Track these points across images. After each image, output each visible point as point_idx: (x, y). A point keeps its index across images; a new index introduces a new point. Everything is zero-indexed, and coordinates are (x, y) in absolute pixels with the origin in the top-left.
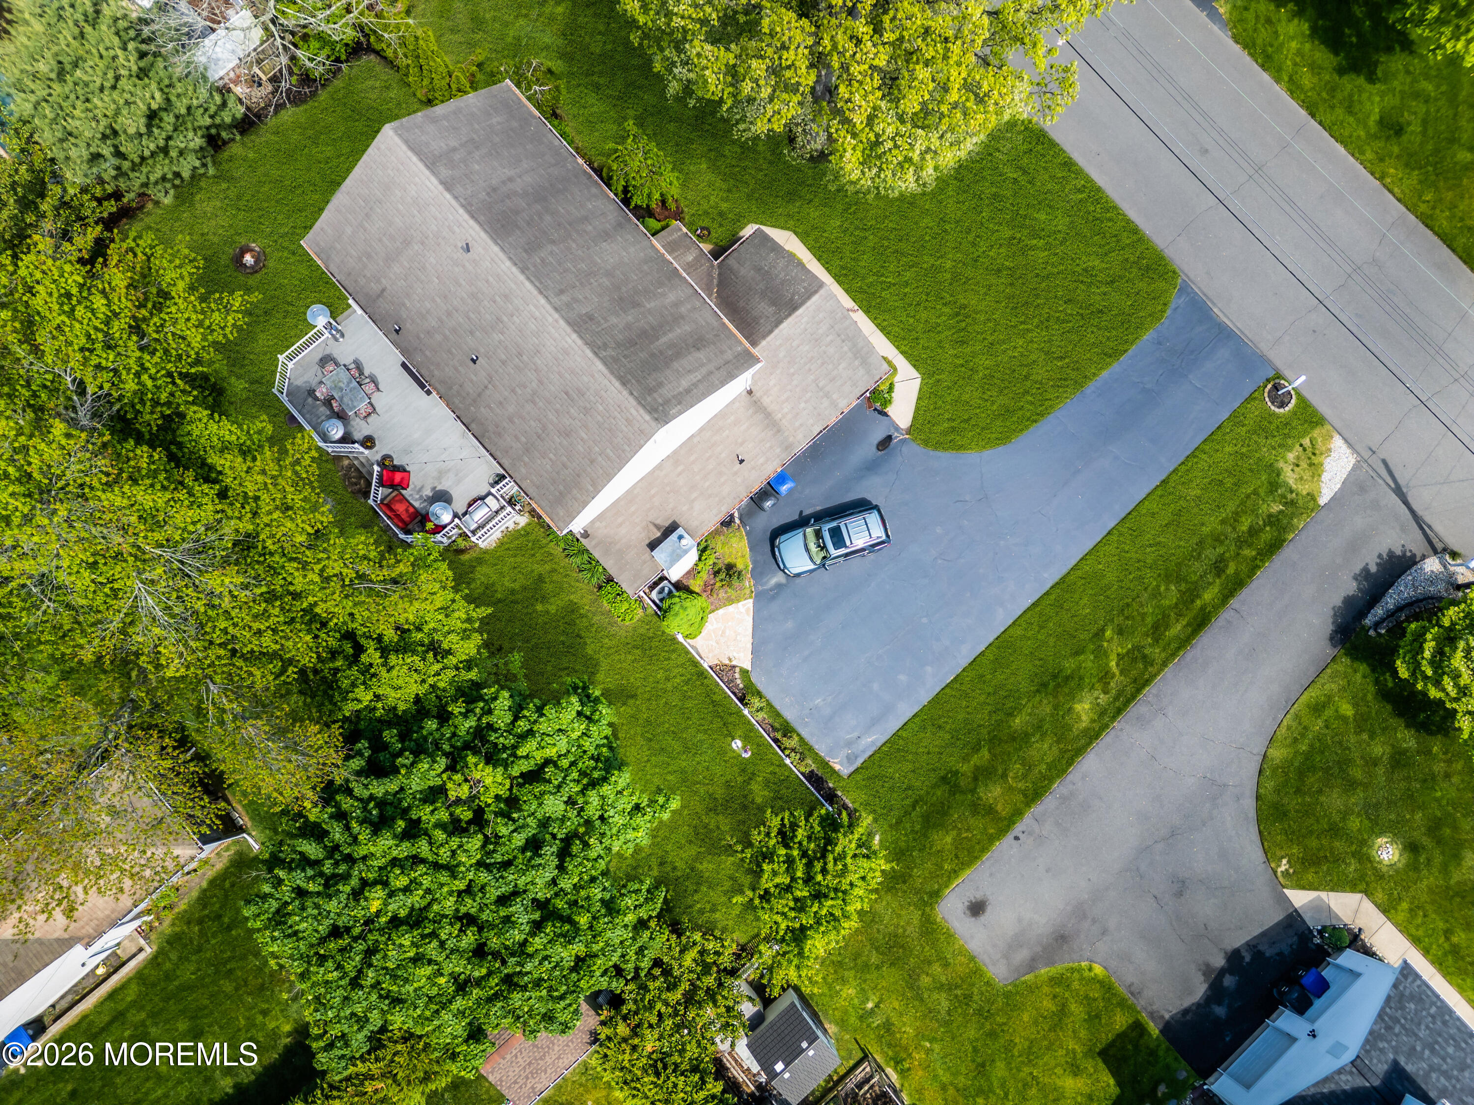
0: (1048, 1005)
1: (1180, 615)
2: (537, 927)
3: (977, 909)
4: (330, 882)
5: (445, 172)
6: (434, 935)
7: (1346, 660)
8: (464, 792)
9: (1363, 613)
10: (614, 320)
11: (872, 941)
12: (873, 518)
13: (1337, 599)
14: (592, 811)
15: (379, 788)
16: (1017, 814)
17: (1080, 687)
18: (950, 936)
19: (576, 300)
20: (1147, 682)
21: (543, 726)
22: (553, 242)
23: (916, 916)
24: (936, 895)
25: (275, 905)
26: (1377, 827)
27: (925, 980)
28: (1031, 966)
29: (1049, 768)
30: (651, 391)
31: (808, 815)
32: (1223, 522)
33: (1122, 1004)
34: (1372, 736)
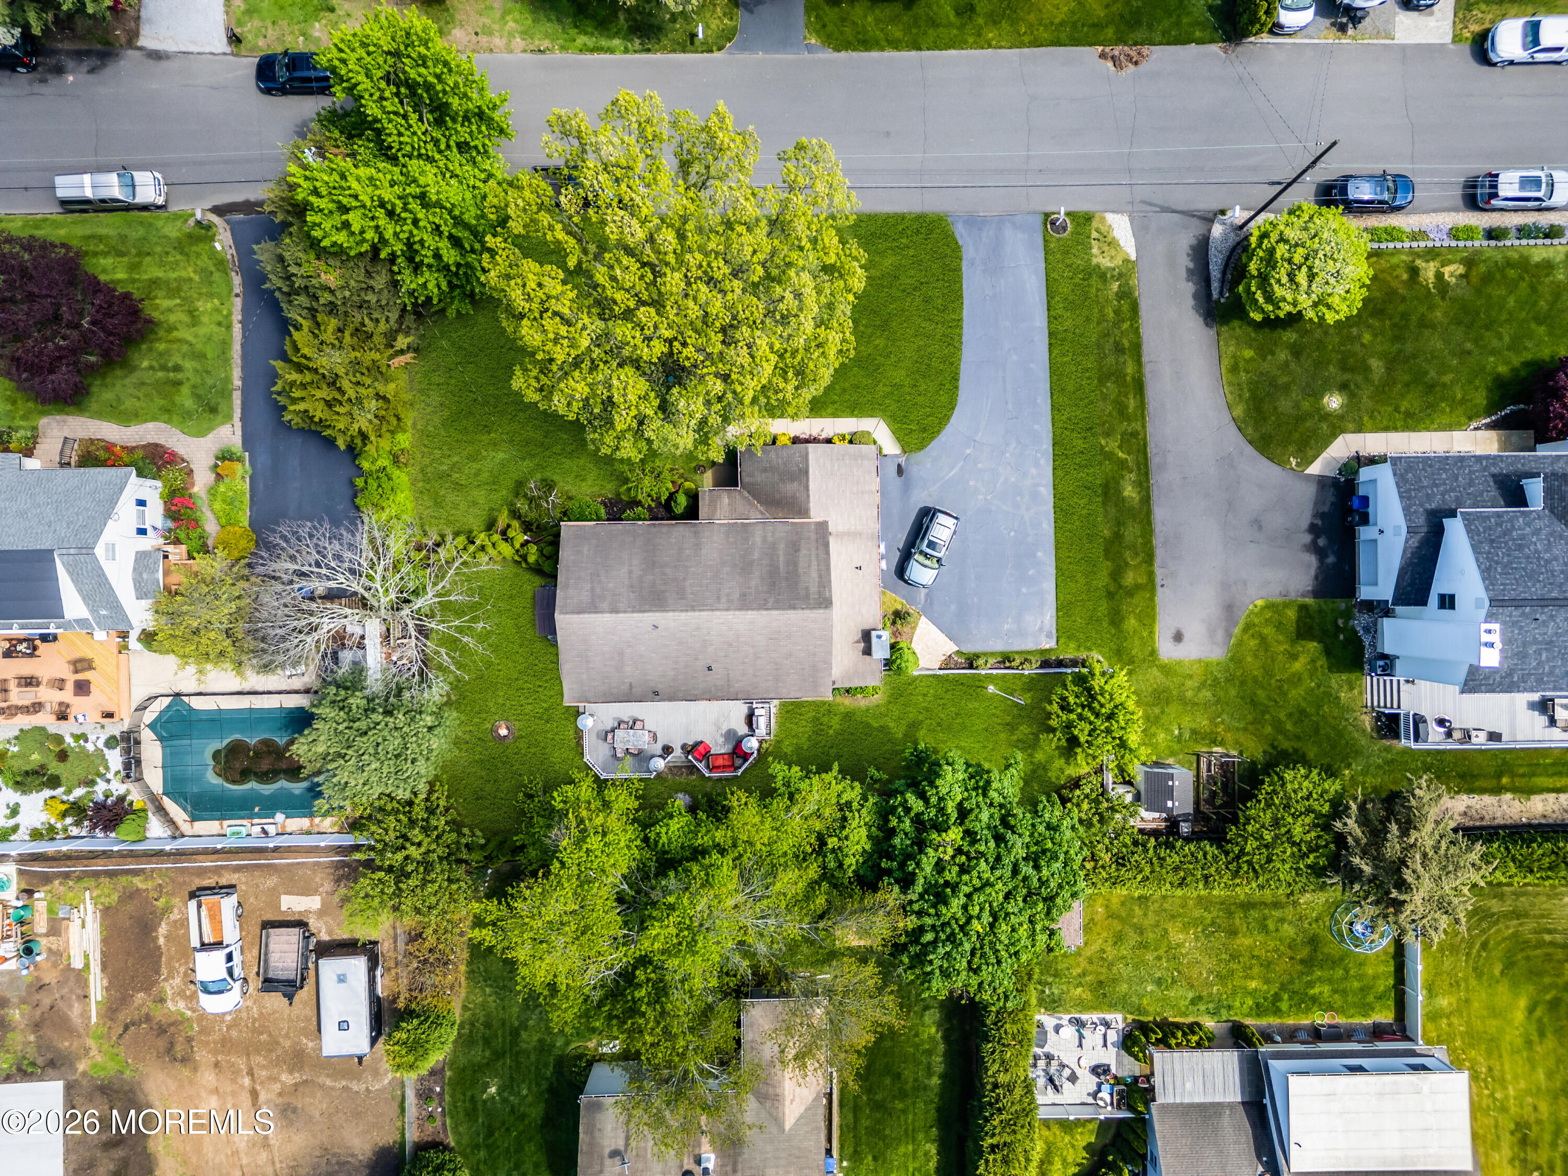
0: (1253, 643)
1: (1126, 396)
2: (1037, 867)
3: (1178, 637)
4: (951, 938)
5: (605, 605)
6: (1007, 915)
7: (1224, 329)
8: (950, 851)
9: (1209, 295)
10: (753, 583)
11: (1147, 704)
12: (941, 518)
13: (1190, 302)
14: (998, 799)
15: (919, 888)
16: (1151, 575)
17: (1118, 483)
18: (1180, 663)
19: (728, 595)
20: (1145, 445)
21: (943, 791)
22: (685, 579)
23: (1155, 671)
24: (1153, 653)
25: (937, 971)
26: (1317, 395)
27: (1189, 694)
28: (1229, 635)
29: (1142, 536)
30: (807, 597)
31: (1065, 686)
32: (1098, 323)
33: (1286, 605)
34: (1273, 354)
